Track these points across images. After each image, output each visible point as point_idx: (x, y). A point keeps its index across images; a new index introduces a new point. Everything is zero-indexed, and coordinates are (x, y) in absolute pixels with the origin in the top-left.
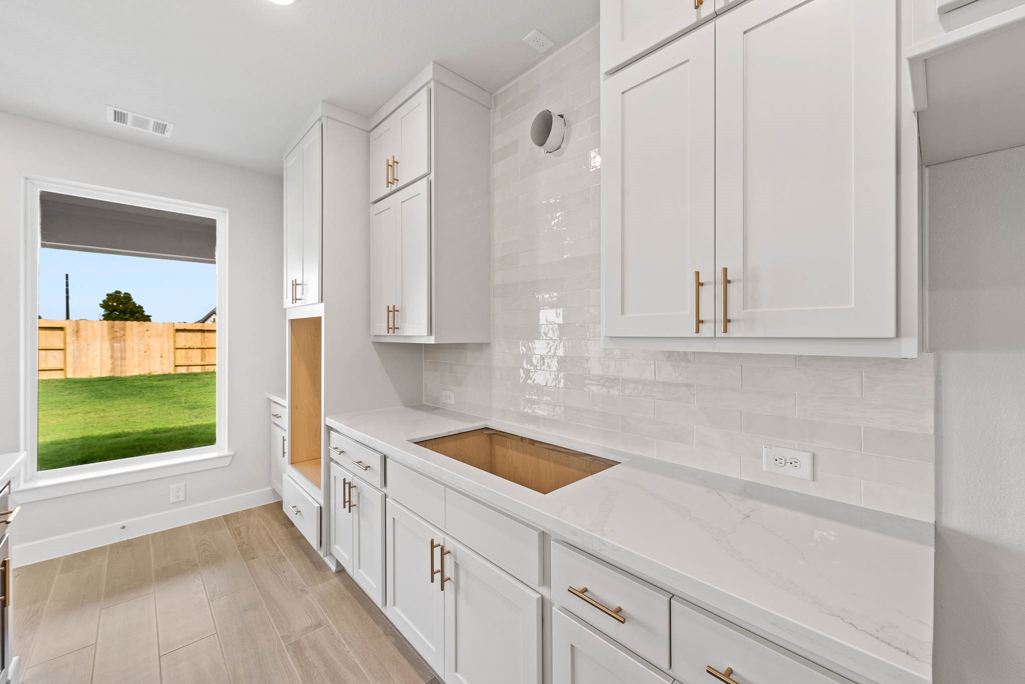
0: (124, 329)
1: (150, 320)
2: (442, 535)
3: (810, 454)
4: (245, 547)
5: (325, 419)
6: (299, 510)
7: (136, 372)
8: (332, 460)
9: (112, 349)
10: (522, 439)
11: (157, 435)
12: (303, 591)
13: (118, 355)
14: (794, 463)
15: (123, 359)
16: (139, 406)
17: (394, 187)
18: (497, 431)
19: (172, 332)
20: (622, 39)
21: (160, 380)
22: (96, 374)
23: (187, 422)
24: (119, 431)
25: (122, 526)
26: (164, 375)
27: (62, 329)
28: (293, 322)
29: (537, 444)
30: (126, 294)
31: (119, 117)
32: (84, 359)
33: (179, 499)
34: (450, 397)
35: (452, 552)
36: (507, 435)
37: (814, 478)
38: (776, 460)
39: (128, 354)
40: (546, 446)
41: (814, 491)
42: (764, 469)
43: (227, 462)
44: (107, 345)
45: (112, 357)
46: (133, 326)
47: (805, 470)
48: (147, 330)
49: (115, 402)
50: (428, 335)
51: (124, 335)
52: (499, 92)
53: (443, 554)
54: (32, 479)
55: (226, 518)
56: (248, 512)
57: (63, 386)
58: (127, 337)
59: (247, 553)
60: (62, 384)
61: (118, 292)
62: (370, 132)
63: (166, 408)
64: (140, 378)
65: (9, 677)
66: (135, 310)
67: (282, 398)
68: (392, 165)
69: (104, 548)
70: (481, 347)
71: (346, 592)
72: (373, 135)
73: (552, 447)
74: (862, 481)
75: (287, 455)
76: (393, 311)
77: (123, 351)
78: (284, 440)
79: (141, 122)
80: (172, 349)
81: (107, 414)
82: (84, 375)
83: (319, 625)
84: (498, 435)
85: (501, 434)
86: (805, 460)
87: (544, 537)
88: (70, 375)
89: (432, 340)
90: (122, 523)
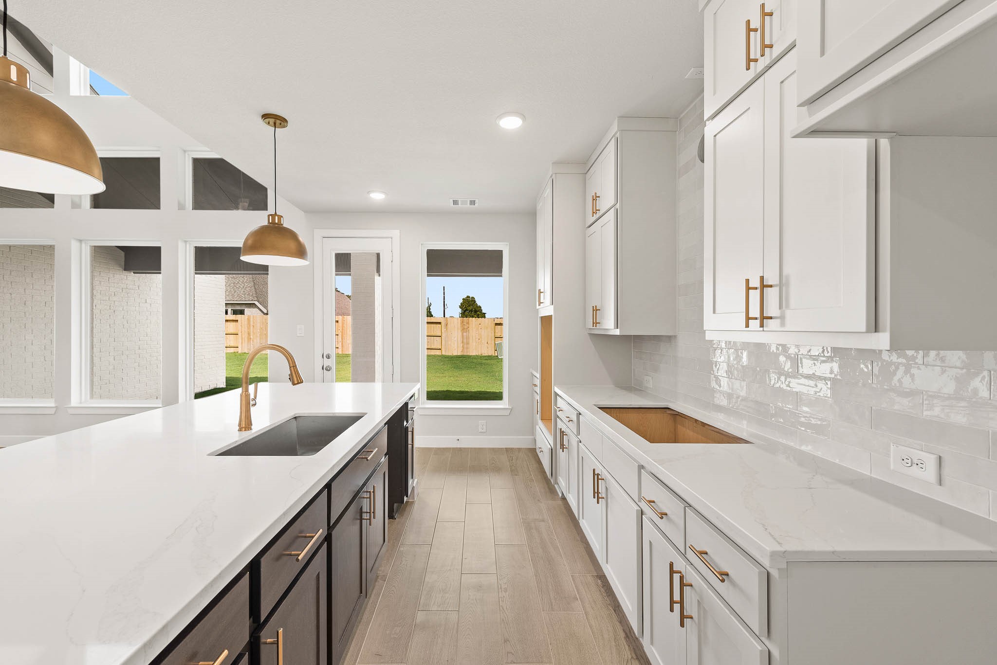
0: (468, 323)
1: (485, 317)
2: (601, 467)
3: (936, 456)
4: (513, 468)
5: (554, 389)
6: (542, 450)
7: (474, 354)
8: (558, 417)
9: (463, 336)
10: (696, 421)
11: (481, 395)
12: (539, 500)
13: (465, 341)
14: (920, 464)
15: (468, 344)
16: (474, 376)
17: (598, 216)
18: (679, 412)
19: (493, 325)
20: (714, 94)
21: (486, 359)
22: (455, 354)
23: (498, 390)
24: (463, 390)
25: (457, 439)
26: (489, 356)
27: (440, 323)
28: (542, 317)
29: (707, 426)
30: (473, 298)
31: (455, 202)
32: (449, 343)
33: (483, 431)
34: (649, 382)
35: (605, 479)
36: (687, 417)
37: (940, 482)
38: (903, 460)
39: (471, 341)
40: (712, 428)
41: (940, 495)
42: (892, 467)
43: (507, 413)
44: (460, 334)
45: (463, 342)
46: (473, 321)
47: (929, 473)
48: (480, 324)
49: (463, 372)
50: (614, 329)
51: (468, 327)
52: (682, 116)
53: (598, 479)
54: (423, 403)
55: (507, 450)
56: (519, 449)
57: (441, 359)
58: (470, 329)
59: (514, 471)
60: (440, 358)
61: (468, 297)
62: (586, 174)
63: (487, 378)
64: (476, 357)
65: (414, 485)
66: (477, 309)
67: (536, 372)
68: (595, 198)
69: (450, 448)
70: (670, 339)
71: (565, 511)
72: (588, 176)
73: (718, 430)
74: (991, 491)
75: (539, 415)
76: (595, 310)
77: (468, 338)
78: (538, 402)
79: (464, 203)
80: (493, 338)
81: (459, 379)
82: (450, 354)
83: (543, 521)
84: (680, 416)
85: (683, 416)
86: (931, 461)
87: (641, 467)
88: (444, 353)
89: (617, 332)
90: (458, 437)
